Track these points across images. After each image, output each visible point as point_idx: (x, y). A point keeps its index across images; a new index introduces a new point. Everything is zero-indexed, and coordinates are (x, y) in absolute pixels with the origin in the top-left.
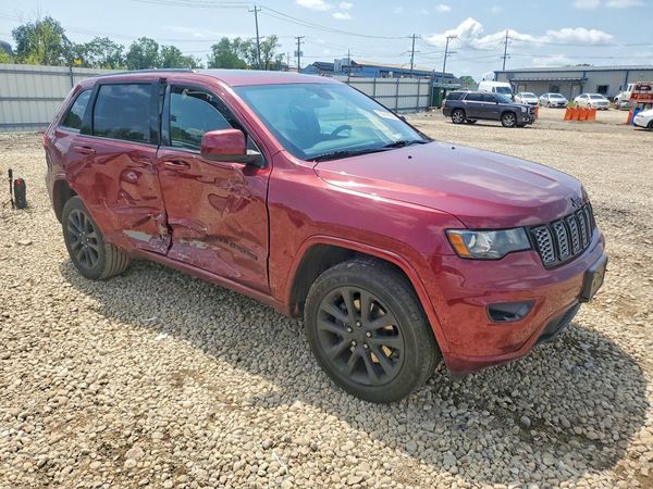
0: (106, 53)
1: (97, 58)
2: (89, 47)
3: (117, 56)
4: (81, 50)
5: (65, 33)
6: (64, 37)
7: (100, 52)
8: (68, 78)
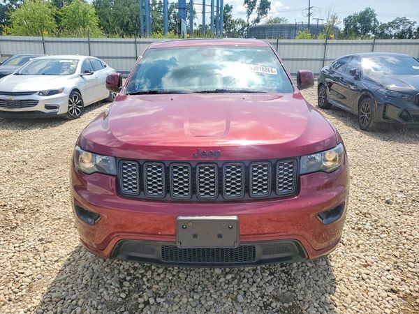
0: (401, 27)
1: (394, 32)
2: (391, 25)
3: (409, 30)
4: (384, 26)
5: (377, 17)
6: (375, 20)
7: (398, 27)
8: (372, 46)
